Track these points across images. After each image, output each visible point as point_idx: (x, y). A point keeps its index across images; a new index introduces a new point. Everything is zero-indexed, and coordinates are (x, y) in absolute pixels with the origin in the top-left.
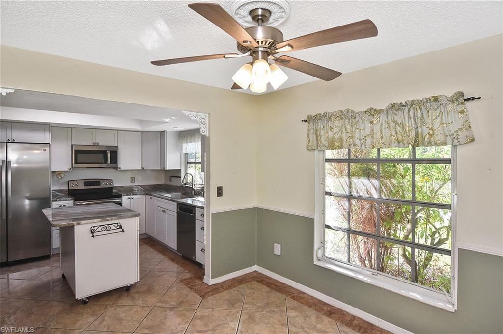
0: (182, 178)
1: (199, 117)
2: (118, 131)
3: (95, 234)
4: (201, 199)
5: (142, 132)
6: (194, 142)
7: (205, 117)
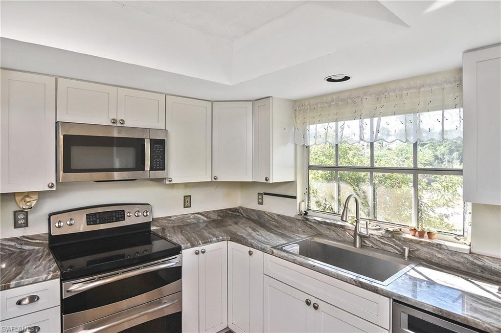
2: (165, 94)
5: (214, 101)
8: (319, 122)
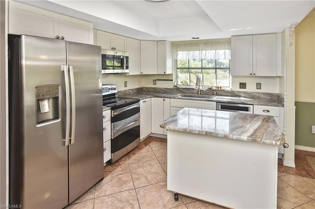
0: (174, 81)
2: (127, 37)
5: (140, 40)
8: (184, 51)
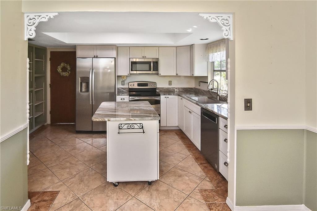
0: (209, 83)
1: (221, 18)
2: (159, 47)
3: (121, 131)
4: (225, 106)
5: (176, 47)
6: (220, 51)
7: (228, 18)
